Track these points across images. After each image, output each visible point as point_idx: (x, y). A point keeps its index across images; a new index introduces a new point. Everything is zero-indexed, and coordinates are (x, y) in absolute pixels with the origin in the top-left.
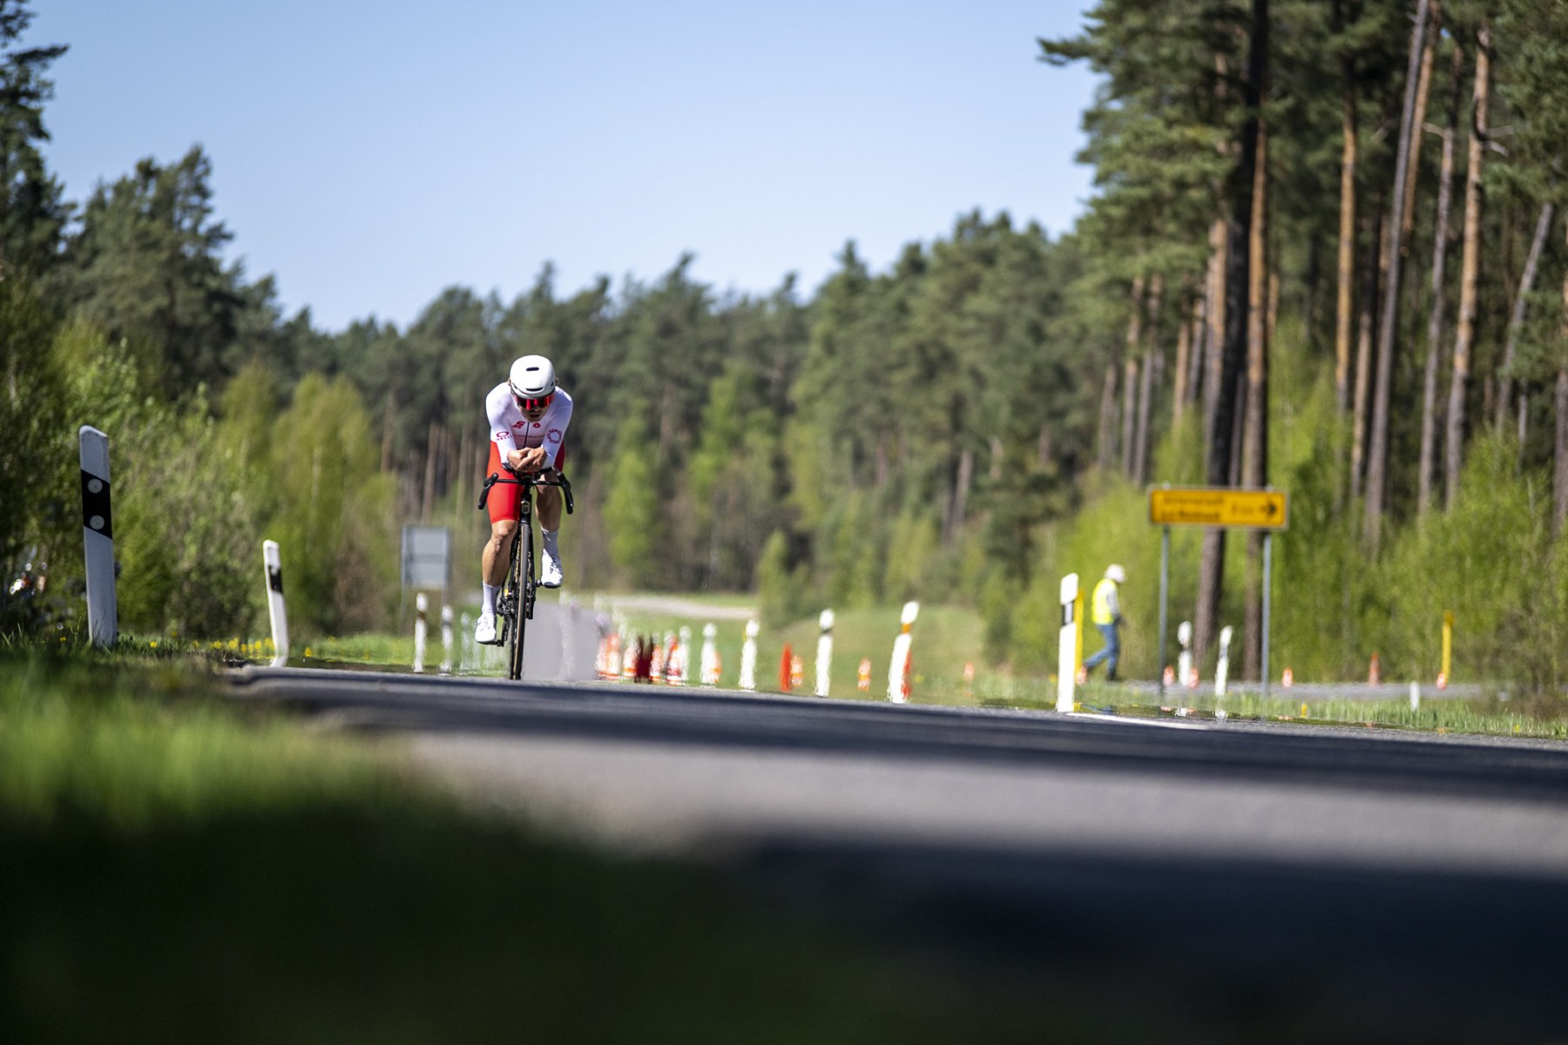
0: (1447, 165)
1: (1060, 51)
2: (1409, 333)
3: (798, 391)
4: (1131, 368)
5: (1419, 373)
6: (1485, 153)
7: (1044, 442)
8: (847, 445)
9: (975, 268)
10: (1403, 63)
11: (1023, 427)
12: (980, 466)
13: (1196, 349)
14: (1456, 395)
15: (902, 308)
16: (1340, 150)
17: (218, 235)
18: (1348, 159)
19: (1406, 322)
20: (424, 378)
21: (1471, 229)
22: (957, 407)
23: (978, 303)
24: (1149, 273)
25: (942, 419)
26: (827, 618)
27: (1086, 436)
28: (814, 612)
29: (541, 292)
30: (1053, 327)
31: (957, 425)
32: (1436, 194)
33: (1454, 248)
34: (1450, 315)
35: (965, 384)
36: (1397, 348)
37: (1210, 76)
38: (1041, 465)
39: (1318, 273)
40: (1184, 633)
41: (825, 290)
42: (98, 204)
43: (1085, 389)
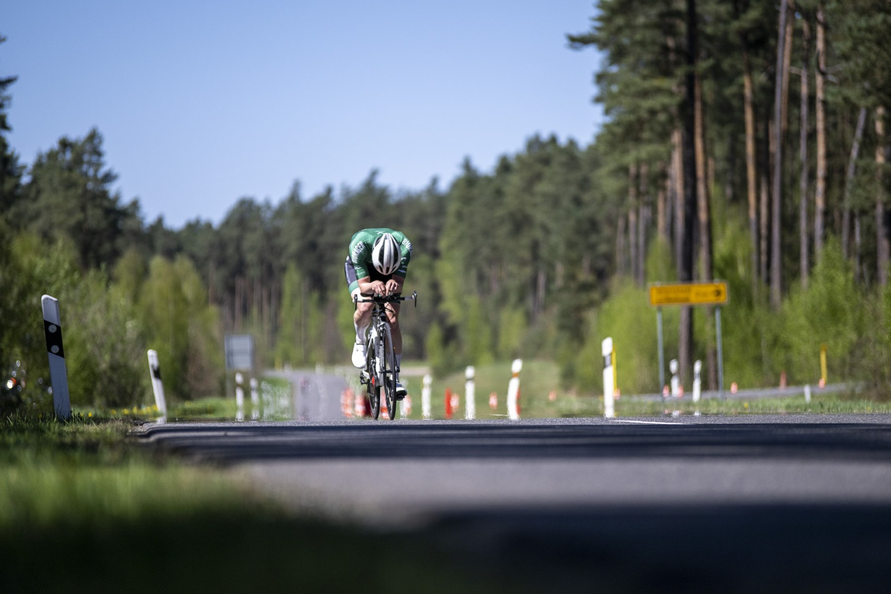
0: (804, 90)
1: (578, 41)
2: (789, 186)
3: (443, 244)
4: (632, 217)
5: (797, 209)
6: (826, 83)
7: (586, 263)
8: (473, 273)
9: (539, 167)
10: (776, 35)
11: (574, 255)
12: (550, 280)
13: (669, 204)
14: (819, 221)
15: (499, 193)
16: (742, 86)
17: (109, 178)
18: (748, 92)
19: (788, 179)
20: (230, 251)
21: (820, 125)
22: (535, 246)
23: (543, 187)
24: (639, 163)
25: (526, 254)
26: (470, 372)
27: (609, 257)
28: (462, 368)
29: (294, 198)
30: (586, 197)
31: (535, 257)
32: (799, 107)
33: (812, 136)
34: (812, 176)
35: (538, 234)
36: (783, 195)
37: (665, 49)
38: (584, 275)
39: (735, 156)
40: (674, 366)
41: (455, 185)
42: (39, 165)
43: (606, 231)
